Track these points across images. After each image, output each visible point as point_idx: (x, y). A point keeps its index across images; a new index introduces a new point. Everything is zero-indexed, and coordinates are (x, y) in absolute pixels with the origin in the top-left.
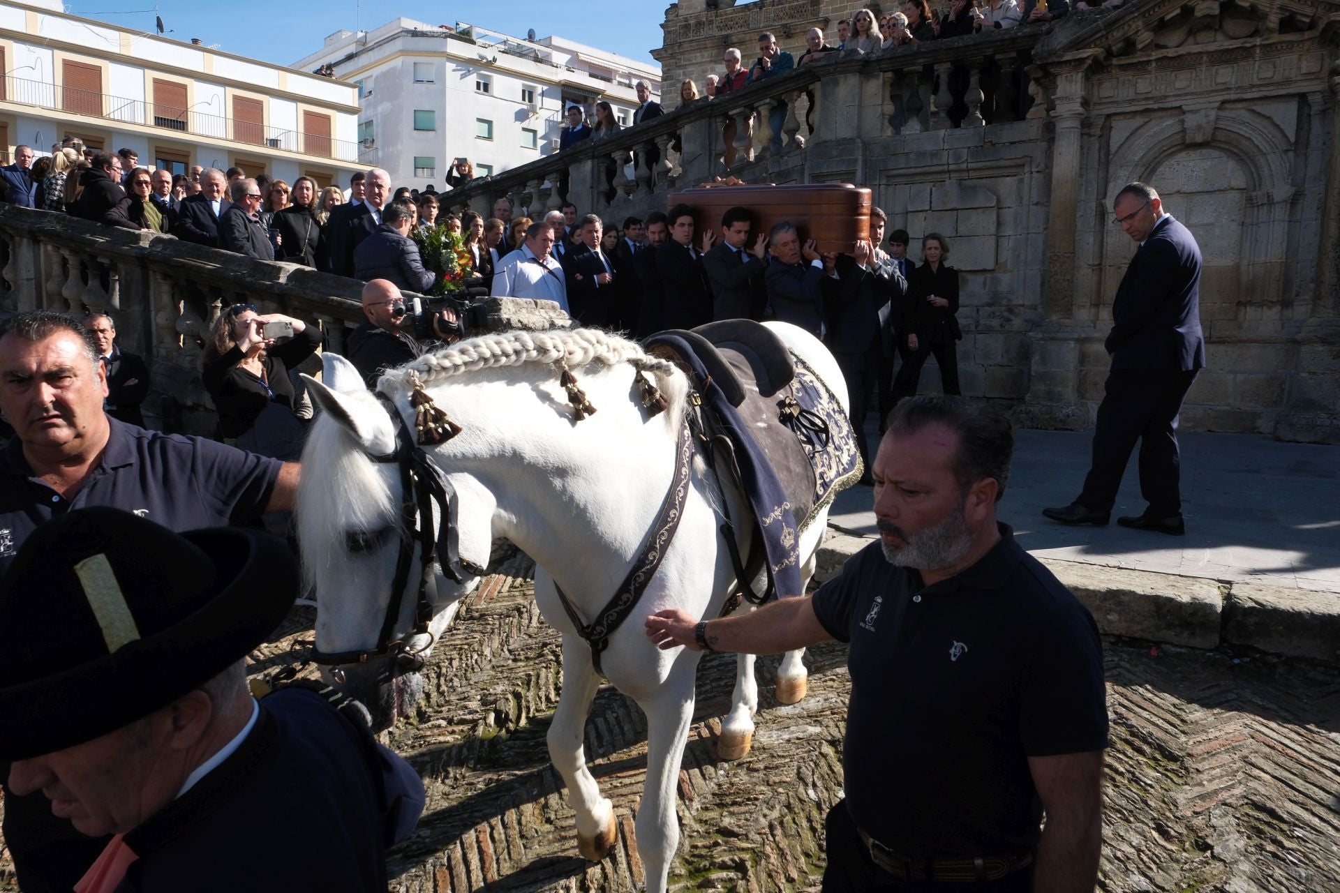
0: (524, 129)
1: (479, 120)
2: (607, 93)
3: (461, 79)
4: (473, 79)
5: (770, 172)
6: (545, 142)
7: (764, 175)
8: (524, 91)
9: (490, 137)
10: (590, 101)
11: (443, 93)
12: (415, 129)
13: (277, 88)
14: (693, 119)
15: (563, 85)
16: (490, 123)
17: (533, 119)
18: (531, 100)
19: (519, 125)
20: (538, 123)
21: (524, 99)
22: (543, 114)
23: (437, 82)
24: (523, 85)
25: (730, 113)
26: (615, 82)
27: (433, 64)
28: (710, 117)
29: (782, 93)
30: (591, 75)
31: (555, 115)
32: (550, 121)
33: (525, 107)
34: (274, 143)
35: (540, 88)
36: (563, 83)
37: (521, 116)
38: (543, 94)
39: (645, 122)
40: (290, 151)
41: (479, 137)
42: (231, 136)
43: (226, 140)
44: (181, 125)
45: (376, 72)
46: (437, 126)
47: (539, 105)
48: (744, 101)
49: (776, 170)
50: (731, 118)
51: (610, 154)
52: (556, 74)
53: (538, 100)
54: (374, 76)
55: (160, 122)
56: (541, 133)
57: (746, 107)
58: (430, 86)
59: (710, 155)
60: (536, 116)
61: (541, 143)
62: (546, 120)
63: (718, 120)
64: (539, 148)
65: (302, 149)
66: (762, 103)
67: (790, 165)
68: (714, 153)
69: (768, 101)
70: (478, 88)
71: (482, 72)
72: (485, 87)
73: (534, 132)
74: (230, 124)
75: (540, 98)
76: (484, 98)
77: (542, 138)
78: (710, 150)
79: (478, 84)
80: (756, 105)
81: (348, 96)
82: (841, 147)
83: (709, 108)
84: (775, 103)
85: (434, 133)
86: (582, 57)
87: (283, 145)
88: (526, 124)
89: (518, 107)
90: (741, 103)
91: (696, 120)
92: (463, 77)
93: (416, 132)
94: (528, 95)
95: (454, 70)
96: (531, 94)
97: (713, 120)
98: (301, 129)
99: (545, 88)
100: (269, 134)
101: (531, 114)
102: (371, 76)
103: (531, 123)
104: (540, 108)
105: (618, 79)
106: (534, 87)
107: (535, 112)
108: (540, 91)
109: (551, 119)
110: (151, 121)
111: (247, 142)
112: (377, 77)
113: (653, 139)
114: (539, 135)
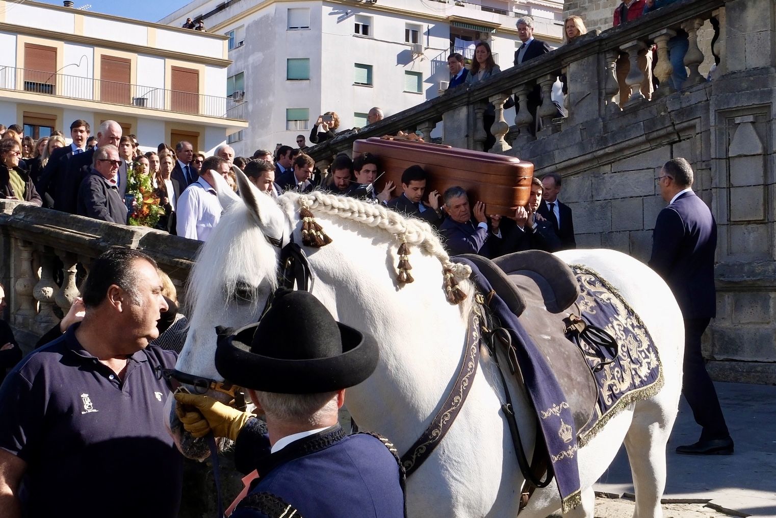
0: (408, 73)
1: (358, 65)
2: (502, 26)
3: (338, 22)
4: (352, 21)
5: (669, 110)
6: (431, 85)
7: (663, 113)
8: (407, 32)
9: (369, 84)
10: (484, 36)
11: (318, 38)
12: (288, 79)
13: (145, 45)
14: (578, 56)
15: (451, 21)
16: (369, 68)
17: (417, 61)
18: (415, 40)
19: (402, 68)
20: (424, 65)
21: (407, 40)
22: (429, 55)
23: (313, 27)
24: (407, 24)
25: (622, 47)
26: (511, 14)
27: (309, 8)
28: (598, 53)
29: (682, 22)
30: (484, 9)
31: (443, 55)
32: (436, 61)
33: (409, 48)
34: (141, 102)
35: (425, 27)
36: (451, 19)
37: (404, 58)
38: (429, 33)
39: (526, 62)
40: (157, 110)
41: (357, 84)
42: (98, 97)
43: (93, 101)
44: (49, 89)
45: (248, 21)
46: (312, 74)
47: (425, 45)
48: (636, 34)
49: (677, 107)
50: (623, 54)
51: (487, 99)
52: (444, 9)
53: (423, 40)
54: (246, 26)
55: (30, 86)
56: (427, 75)
57: (639, 39)
58: (305, 32)
59: (600, 94)
60: (421, 57)
61: (426, 86)
62: (433, 61)
63: (608, 56)
64: (424, 92)
65: (168, 106)
66: (658, 34)
67: (693, 102)
68: (604, 91)
69: (664, 31)
70: (357, 31)
71: (361, 14)
72: (364, 29)
73: (419, 75)
74: (98, 84)
75: (425, 37)
76: (363, 42)
77: (428, 81)
78: (600, 89)
79: (357, 26)
80: (650, 37)
81: (217, 49)
82: (752, 78)
83: (597, 44)
84: (674, 34)
85: (308, 81)
87: (149, 104)
88: (409, 67)
89: (401, 49)
90: (633, 35)
91: (582, 58)
92: (340, 20)
93: (289, 82)
94: (412, 34)
95: (331, 14)
96: (415, 33)
97: (602, 56)
98: (169, 86)
99: (431, 26)
100: (136, 93)
101: (415, 56)
102: (243, 26)
103: (417, 65)
104: (426, 49)
105: (515, 10)
106: (419, 26)
107: (419, 53)
108: (425, 30)
109: (438, 59)
110: (21, 86)
111: (114, 102)
112: (249, 26)
113: (535, 80)
114: (425, 78)
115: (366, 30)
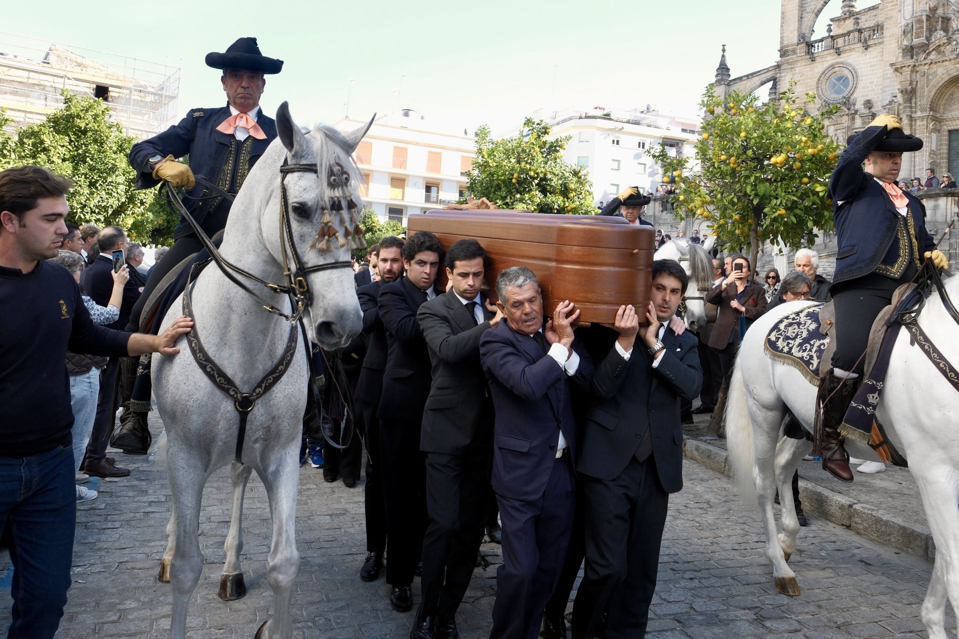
0: (639, 164)
1: (614, 160)
4: (611, 139)
6: (651, 170)
8: (639, 143)
10: (680, 145)
16: (618, 161)
21: (639, 147)
23: (591, 142)
30: (682, 131)
35: (649, 140)
36: (663, 137)
37: (637, 156)
41: (613, 170)
52: (660, 132)
61: (648, 170)
71: (616, 135)
73: (645, 165)
75: (648, 146)
76: (616, 149)
77: (650, 167)
79: (614, 141)
86: (677, 120)
88: (641, 161)
89: (636, 152)
92: (605, 138)
95: (600, 135)
96: (644, 144)
99: (652, 140)
101: (643, 155)
106: (646, 140)
108: (649, 142)
114: (648, 166)
115: (618, 142)
